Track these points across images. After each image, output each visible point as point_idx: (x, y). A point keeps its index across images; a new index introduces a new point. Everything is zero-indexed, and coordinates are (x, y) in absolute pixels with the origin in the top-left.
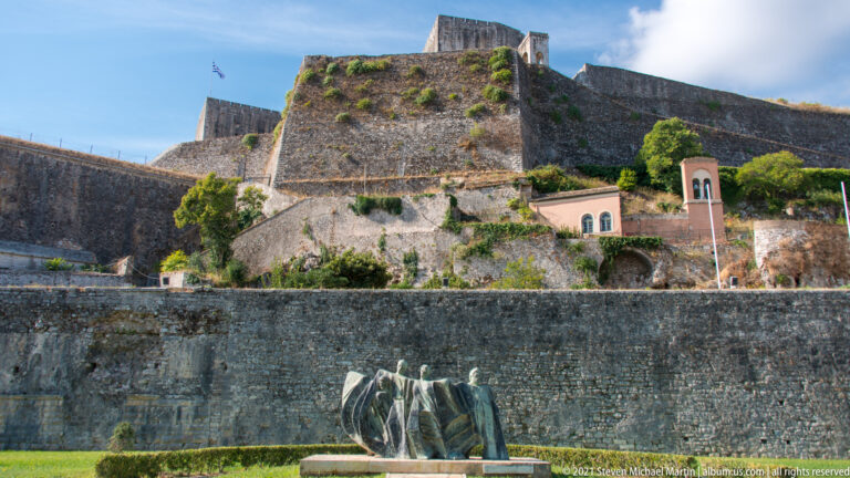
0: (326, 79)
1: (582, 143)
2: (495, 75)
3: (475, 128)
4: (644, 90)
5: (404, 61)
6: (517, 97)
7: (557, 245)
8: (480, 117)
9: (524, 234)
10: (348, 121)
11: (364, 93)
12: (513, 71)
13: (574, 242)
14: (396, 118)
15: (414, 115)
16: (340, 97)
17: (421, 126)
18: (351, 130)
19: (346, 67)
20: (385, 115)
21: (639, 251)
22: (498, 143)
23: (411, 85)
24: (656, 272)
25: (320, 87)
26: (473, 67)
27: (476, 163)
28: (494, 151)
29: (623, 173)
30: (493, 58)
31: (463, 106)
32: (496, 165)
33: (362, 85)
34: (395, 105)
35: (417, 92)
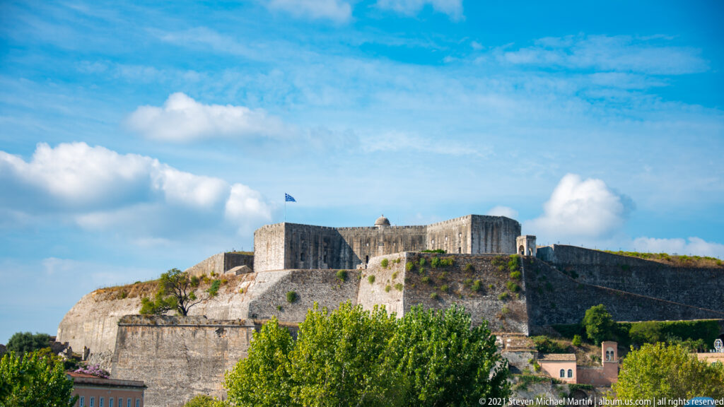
0: (421, 269)
1: (553, 305)
2: (512, 274)
3: (504, 306)
4: (586, 259)
5: (462, 259)
6: (524, 289)
7: (552, 387)
8: (506, 300)
10: (437, 298)
11: (444, 281)
12: (521, 272)
13: (558, 385)
14: (462, 298)
15: (472, 297)
16: (431, 282)
17: (476, 304)
18: (439, 304)
19: (431, 261)
20: (457, 295)
22: (515, 316)
23: (468, 276)
25: (418, 274)
26: (500, 268)
28: (514, 321)
29: (575, 336)
30: (510, 263)
31: (497, 293)
32: (516, 330)
33: (442, 274)
34: (461, 288)
35: (472, 282)
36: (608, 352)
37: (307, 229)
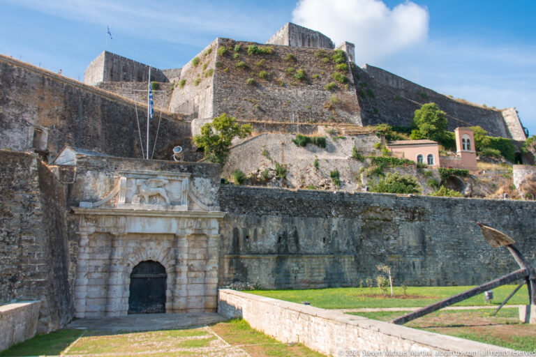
0: (236, 55)
1: (376, 111)
2: (338, 66)
3: (333, 97)
5: (282, 50)
6: (352, 81)
7: (418, 172)
8: (334, 91)
9: (400, 164)
10: (254, 84)
11: (262, 67)
12: (347, 65)
13: (426, 170)
14: (284, 85)
15: (295, 85)
16: (246, 68)
17: (300, 93)
18: (257, 91)
19: (247, 49)
20: (278, 83)
21: (458, 177)
22: (345, 107)
23: (289, 66)
24: (467, 188)
25: (232, 59)
26: (325, 60)
27: (336, 118)
28: (345, 112)
29: (414, 131)
30: (335, 56)
31: (323, 83)
32: (347, 121)
33: (259, 62)
34: (282, 77)
35: (294, 71)
36: (463, 140)
37: (130, 63)
